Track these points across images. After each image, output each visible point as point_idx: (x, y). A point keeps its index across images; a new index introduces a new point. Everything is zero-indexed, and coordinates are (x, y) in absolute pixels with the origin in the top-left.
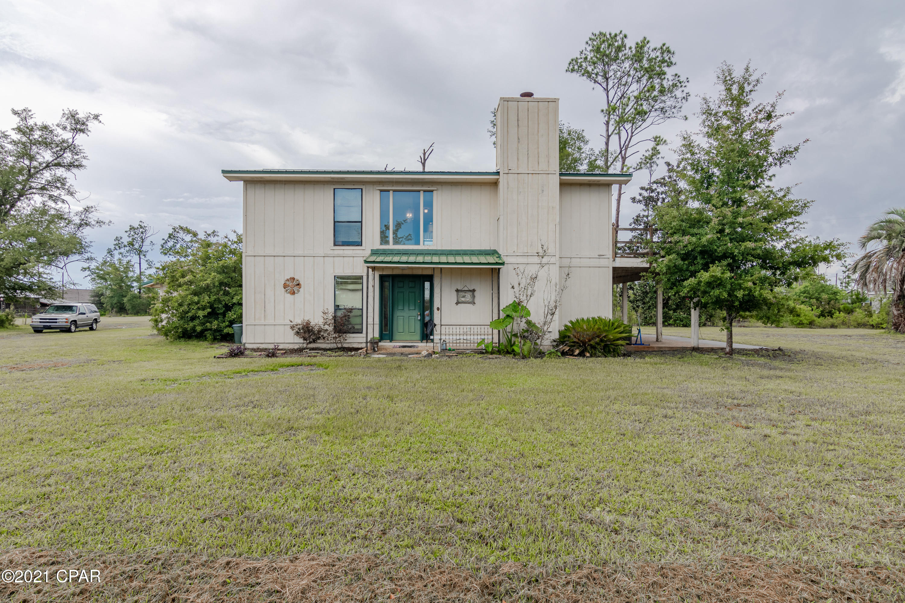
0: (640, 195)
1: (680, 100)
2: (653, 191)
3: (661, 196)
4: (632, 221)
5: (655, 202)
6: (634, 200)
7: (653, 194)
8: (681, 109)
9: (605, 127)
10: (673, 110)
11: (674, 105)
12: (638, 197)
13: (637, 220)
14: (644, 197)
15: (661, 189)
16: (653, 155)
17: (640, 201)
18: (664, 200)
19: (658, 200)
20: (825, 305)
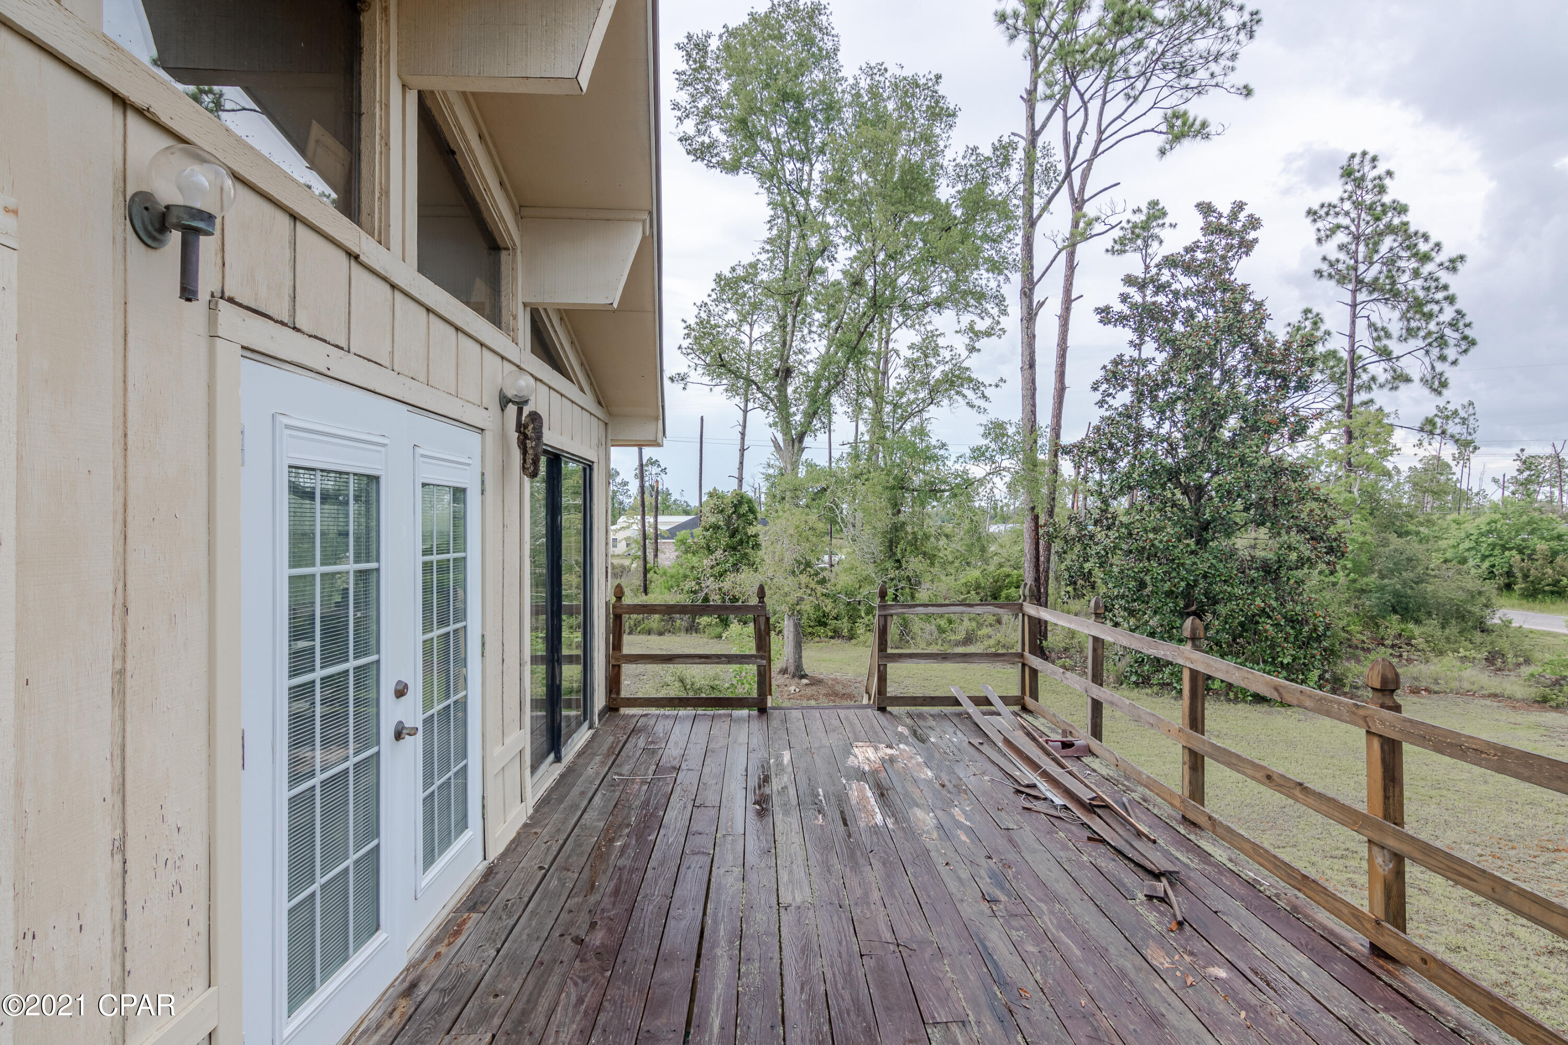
0: (1124, 298)
1: (1233, 32)
2: (1161, 288)
3: (1184, 304)
4: (1099, 375)
5: (1166, 321)
6: (1105, 315)
7: (1162, 299)
8: (1237, 64)
9: (1023, 107)
10: (1213, 66)
11: (1214, 49)
12: (1118, 307)
13: (1114, 374)
14: (1134, 306)
15: (1185, 282)
16: (1151, 218)
17: (1122, 319)
18: (1190, 314)
19: (1175, 314)
20: (1542, 566)
